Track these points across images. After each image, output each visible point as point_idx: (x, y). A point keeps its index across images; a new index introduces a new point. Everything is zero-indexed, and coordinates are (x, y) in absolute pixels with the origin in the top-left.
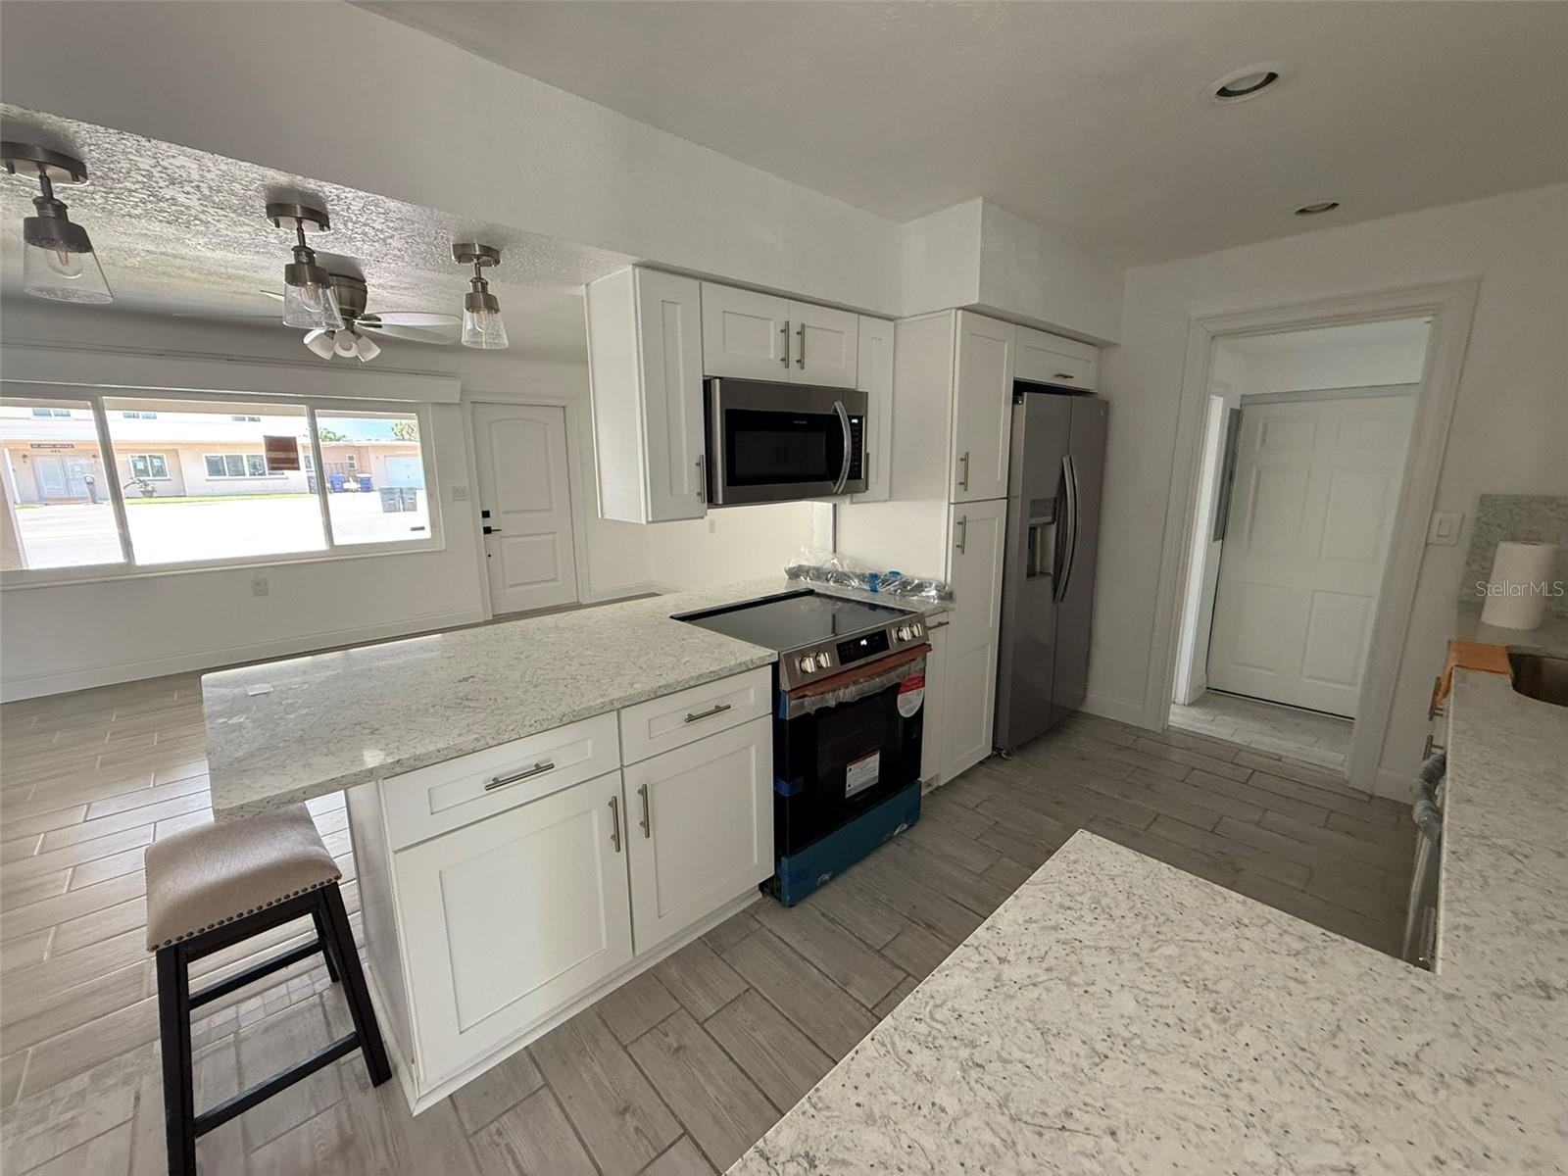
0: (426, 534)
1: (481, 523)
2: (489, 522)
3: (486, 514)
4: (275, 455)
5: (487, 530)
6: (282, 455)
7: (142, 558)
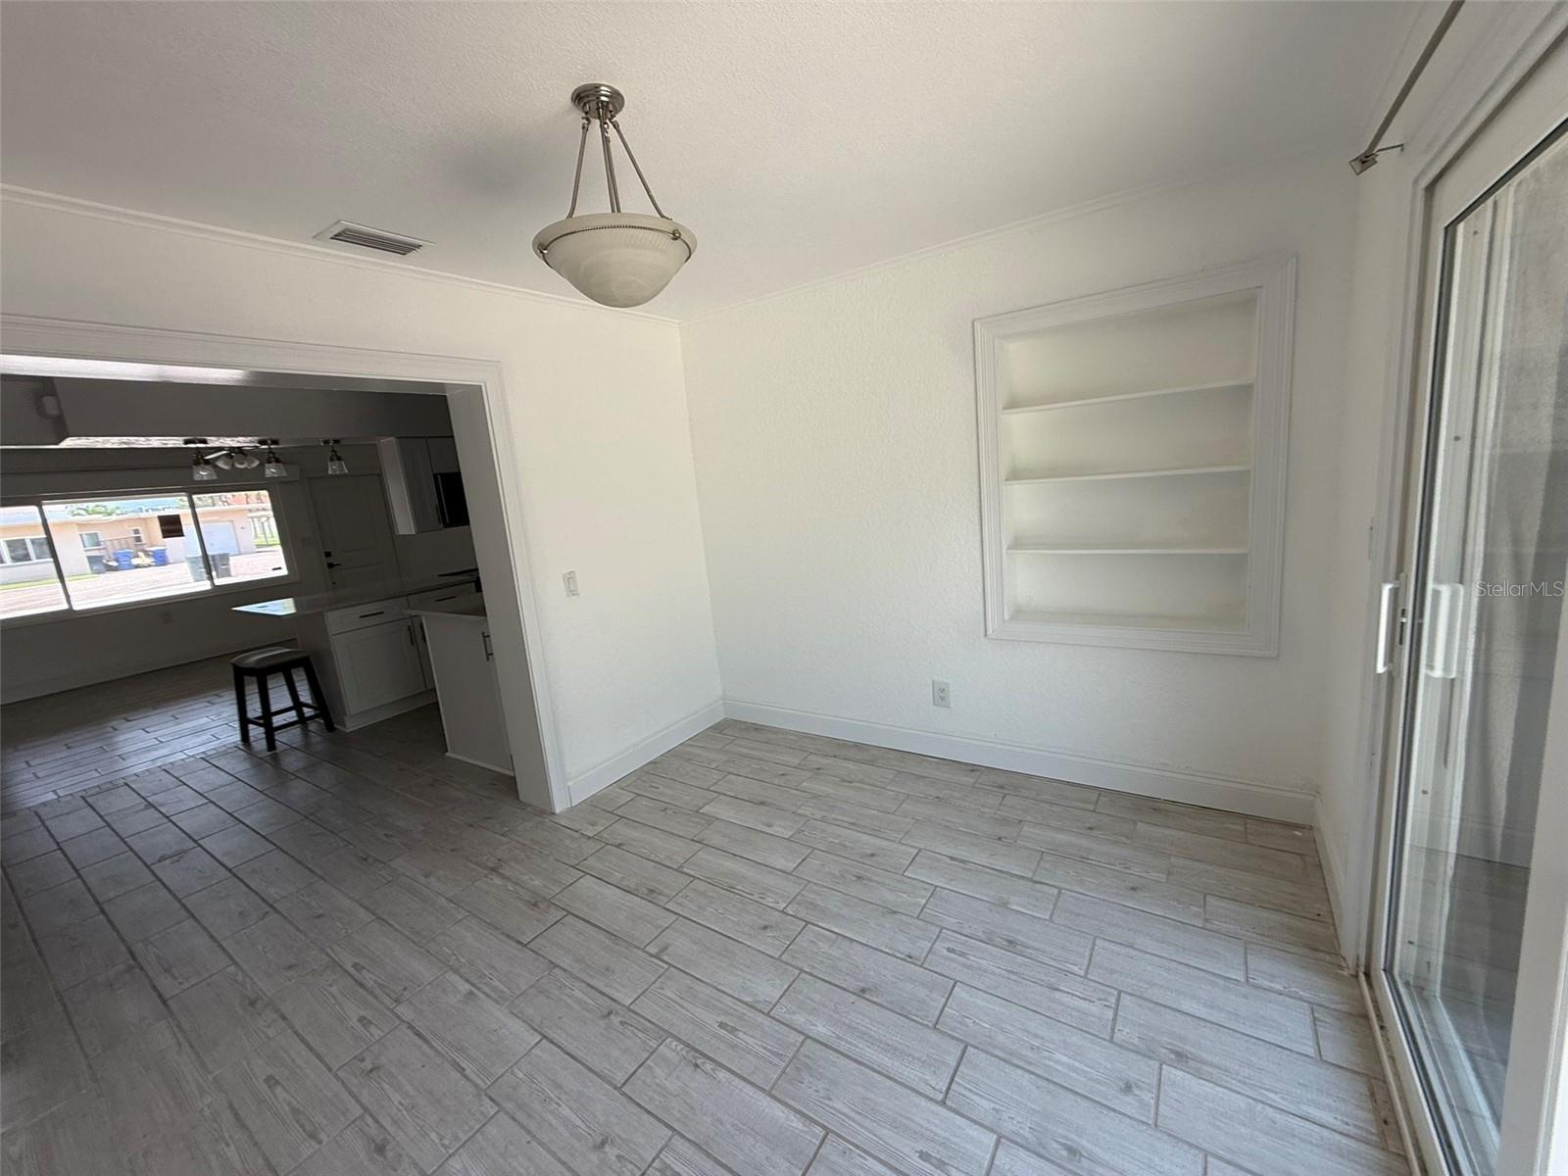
0: (284, 572)
1: (325, 561)
2: (331, 560)
3: (328, 554)
4: (166, 528)
5: (331, 566)
6: (172, 527)
7: (77, 607)
